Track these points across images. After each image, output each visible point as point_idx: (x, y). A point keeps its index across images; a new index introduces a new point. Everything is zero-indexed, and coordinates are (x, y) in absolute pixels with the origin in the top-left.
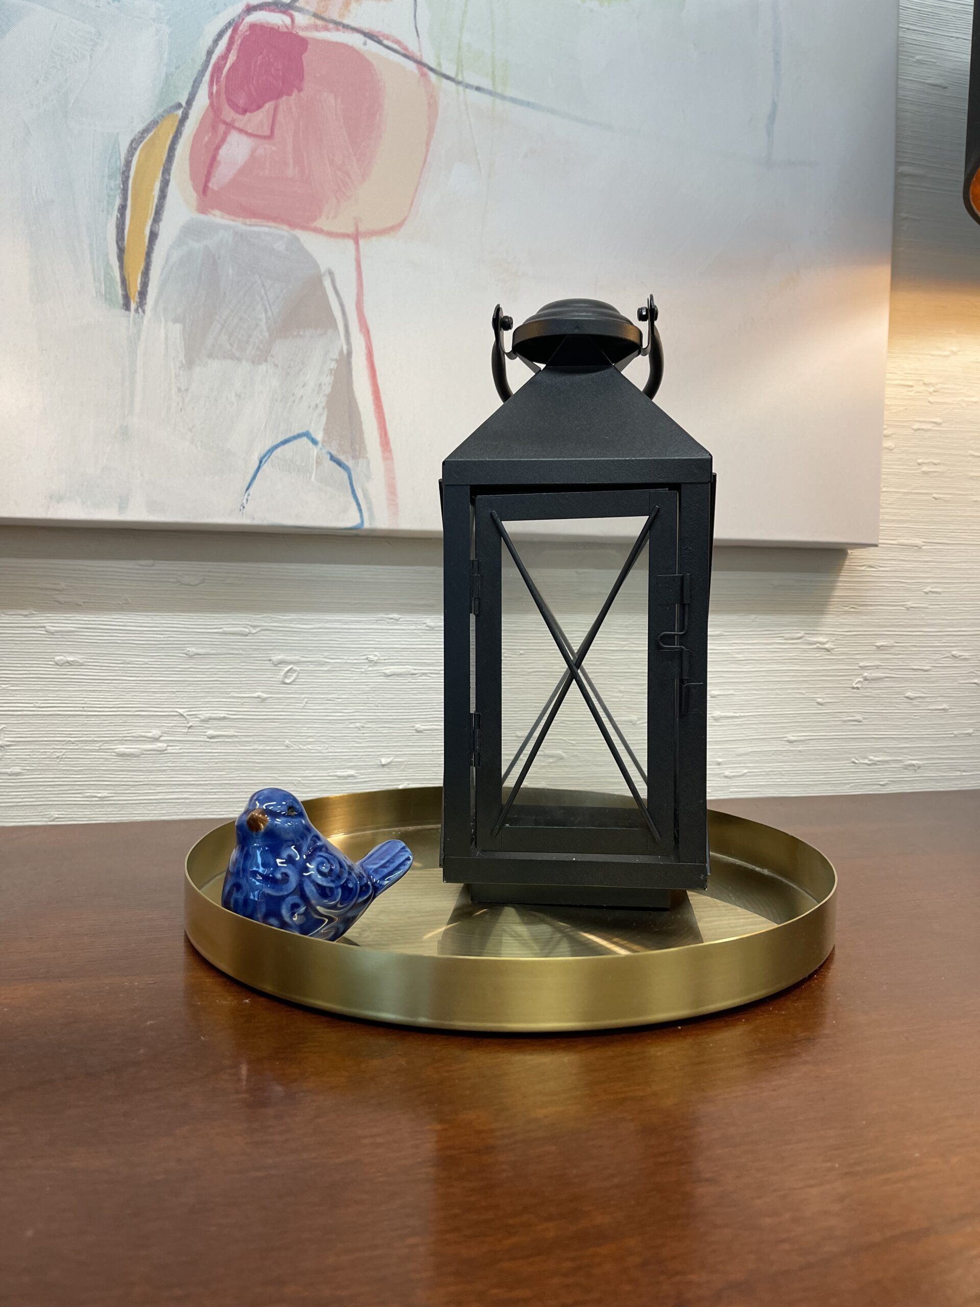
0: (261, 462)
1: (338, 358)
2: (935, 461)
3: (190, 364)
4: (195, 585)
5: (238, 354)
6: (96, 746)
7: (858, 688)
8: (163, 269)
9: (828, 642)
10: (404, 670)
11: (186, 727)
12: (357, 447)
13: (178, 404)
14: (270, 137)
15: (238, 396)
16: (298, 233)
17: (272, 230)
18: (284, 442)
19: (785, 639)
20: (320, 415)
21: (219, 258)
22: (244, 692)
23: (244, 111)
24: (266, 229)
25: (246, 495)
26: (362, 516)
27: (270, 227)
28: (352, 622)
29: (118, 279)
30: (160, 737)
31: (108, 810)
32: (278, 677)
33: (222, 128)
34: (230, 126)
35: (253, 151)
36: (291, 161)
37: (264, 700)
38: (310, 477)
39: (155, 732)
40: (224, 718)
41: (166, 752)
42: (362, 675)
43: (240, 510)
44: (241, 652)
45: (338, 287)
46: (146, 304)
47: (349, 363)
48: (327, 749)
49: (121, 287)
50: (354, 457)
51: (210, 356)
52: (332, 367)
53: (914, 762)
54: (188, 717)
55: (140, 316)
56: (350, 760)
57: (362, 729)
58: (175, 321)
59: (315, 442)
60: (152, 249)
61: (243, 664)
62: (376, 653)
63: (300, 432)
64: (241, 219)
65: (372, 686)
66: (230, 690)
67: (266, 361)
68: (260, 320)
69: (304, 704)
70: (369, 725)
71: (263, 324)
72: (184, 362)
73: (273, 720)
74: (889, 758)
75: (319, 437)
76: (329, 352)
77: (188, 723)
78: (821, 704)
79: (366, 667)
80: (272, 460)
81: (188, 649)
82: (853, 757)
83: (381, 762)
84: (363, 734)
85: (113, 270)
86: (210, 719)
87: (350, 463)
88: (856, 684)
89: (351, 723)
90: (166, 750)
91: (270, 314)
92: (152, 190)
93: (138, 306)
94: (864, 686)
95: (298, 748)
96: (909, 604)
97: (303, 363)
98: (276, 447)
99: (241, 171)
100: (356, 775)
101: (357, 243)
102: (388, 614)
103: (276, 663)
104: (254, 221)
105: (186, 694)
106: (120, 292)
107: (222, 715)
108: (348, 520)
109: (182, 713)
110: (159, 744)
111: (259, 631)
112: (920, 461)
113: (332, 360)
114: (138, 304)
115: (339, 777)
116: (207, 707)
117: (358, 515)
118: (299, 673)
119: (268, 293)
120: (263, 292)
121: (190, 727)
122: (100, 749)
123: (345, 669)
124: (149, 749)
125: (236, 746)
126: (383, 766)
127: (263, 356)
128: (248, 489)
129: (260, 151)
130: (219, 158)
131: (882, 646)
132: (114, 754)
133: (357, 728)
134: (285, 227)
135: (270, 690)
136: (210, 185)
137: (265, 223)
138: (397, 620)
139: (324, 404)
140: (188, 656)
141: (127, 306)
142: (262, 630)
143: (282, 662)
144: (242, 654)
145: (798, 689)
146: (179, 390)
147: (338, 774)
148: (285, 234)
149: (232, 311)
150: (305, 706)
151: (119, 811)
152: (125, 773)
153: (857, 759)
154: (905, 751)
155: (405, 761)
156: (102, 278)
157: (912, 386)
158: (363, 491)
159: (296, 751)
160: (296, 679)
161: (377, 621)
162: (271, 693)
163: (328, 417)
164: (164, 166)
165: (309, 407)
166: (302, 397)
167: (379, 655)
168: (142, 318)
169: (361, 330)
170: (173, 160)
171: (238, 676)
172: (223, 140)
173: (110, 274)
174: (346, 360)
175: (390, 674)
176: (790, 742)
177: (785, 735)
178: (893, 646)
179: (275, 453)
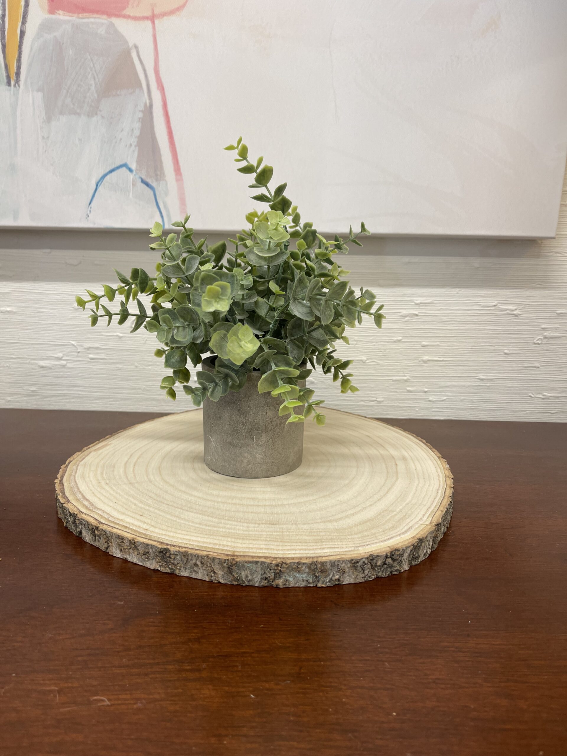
0: (97, 185)
1: (143, 109)
4: (77, 265)
5: (78, 111)
7: (538, 344)
9: (516, 309)
11: (76, 352)
12: (159, 173)
17: (97, 20)
18: (111, 171)
19: (482, 307)
20: (134, 151)
22: (109, 332)
24: (92, 20)
25: (89, 208)
26: (163, 220)
27: (95, 18)
29: (3, 66)
30: (63, 357)
31: (37, 398)
37: (120, 338)
38: (129, 195)
39: (60, 355)
40: (98, 348)
41: (65, 366)
43: (86, 218)
45: (142, 57)
46: (20, 80)
47: (151, 113)
49: (5, 70)
50: (157, 180)
51: (61, 113)
52: (140, 117)
54: (77, 346)
58: (39, 90)
59: (131, 170)
60: (22, 42)
63: (121, 163)
64: (76, 15)
66: (100, 331)
67: (96, 114)
71: (93, 88)
72: (45, 118)
73: (127, 350)
75: (134, 166)
76: (138, 105)
77: (77, 350)
78: (508, 354)
80: (104, 184)
82: (530, 393)
86: (89, 348)
87: (154, 184)
91: (97, 80)
92: (20, 2)
93: (15, 83)
94: (544, 342)
97: (121, 114)
98: (106, 174)
101: (153, 23)
104: (85, 15)
105: (75, 333)
106: (5, 74)
107: (97, 346)
109: (73, 344)
110: (62, 362)
113: (140, 111)
114: (16, 81)
116: (88, 341)
117: (161, 219)
119: (95, 65)
120: (92, 65)
121: (79, 352)
122: (29, 363)
124: (56, 364)
125: (106, 365)
127: (94, 111)
128: (90, 204)
132: (37, 366)
134: (105, 17)
137: (92, 16)
139: (135, 143)
141: (9, 84)
145: (490, 342)
146: (43, 138)
148: (105, 21)
149: (73, 80)
150: (146, 342)
151: (43, 399)
152: (44, 377)
153: (533, 394)
158: (164, 203)
159: (142, 370)
162: (125, 333)
163: (138, 152)
165: (126, 146)
166: (121, 139)
168: (18, 90)
169: (158, 88)
174: (149, 110)
176: (481, 380)
177: (478, 375)
179: (106, 179)
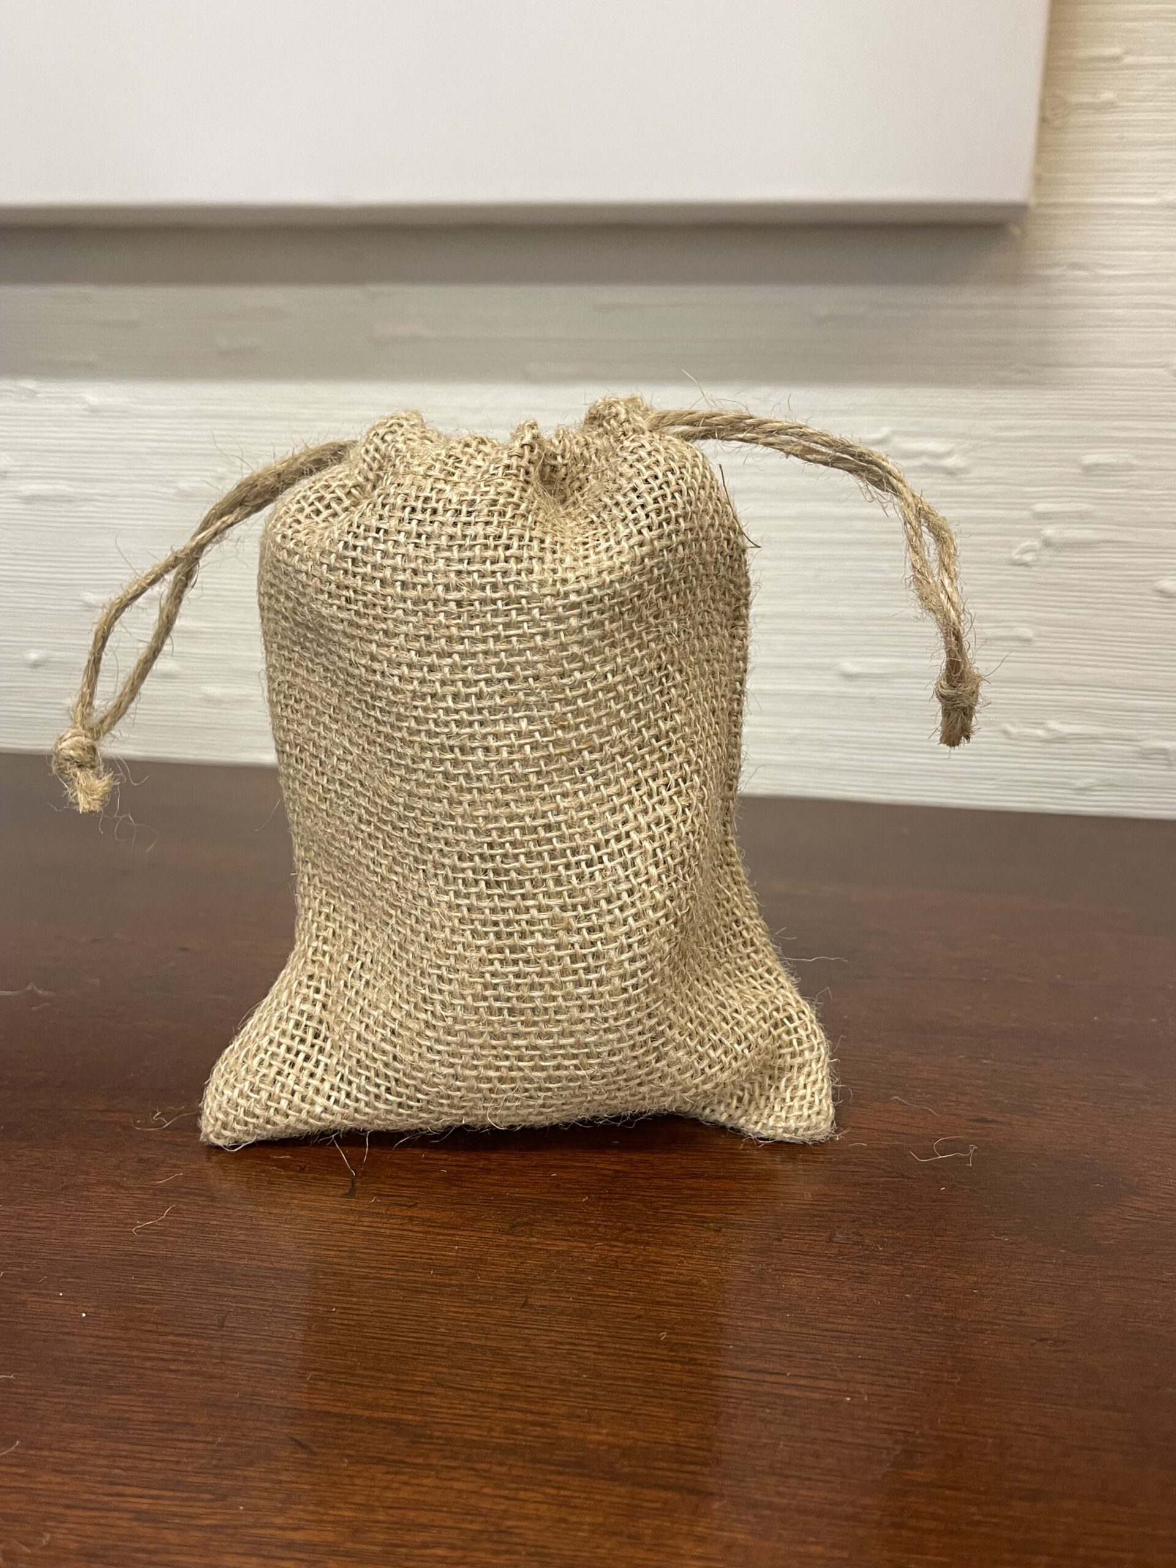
7: (1025, 564)
74: (1097, 730)
82: (1004, 720)
88: (1023, 554)
94: (1042, 560)
131: (1097, 465)
154: (1149, 716)
176: (849, 677)
177: (837, 660)
178: (1130, 468)
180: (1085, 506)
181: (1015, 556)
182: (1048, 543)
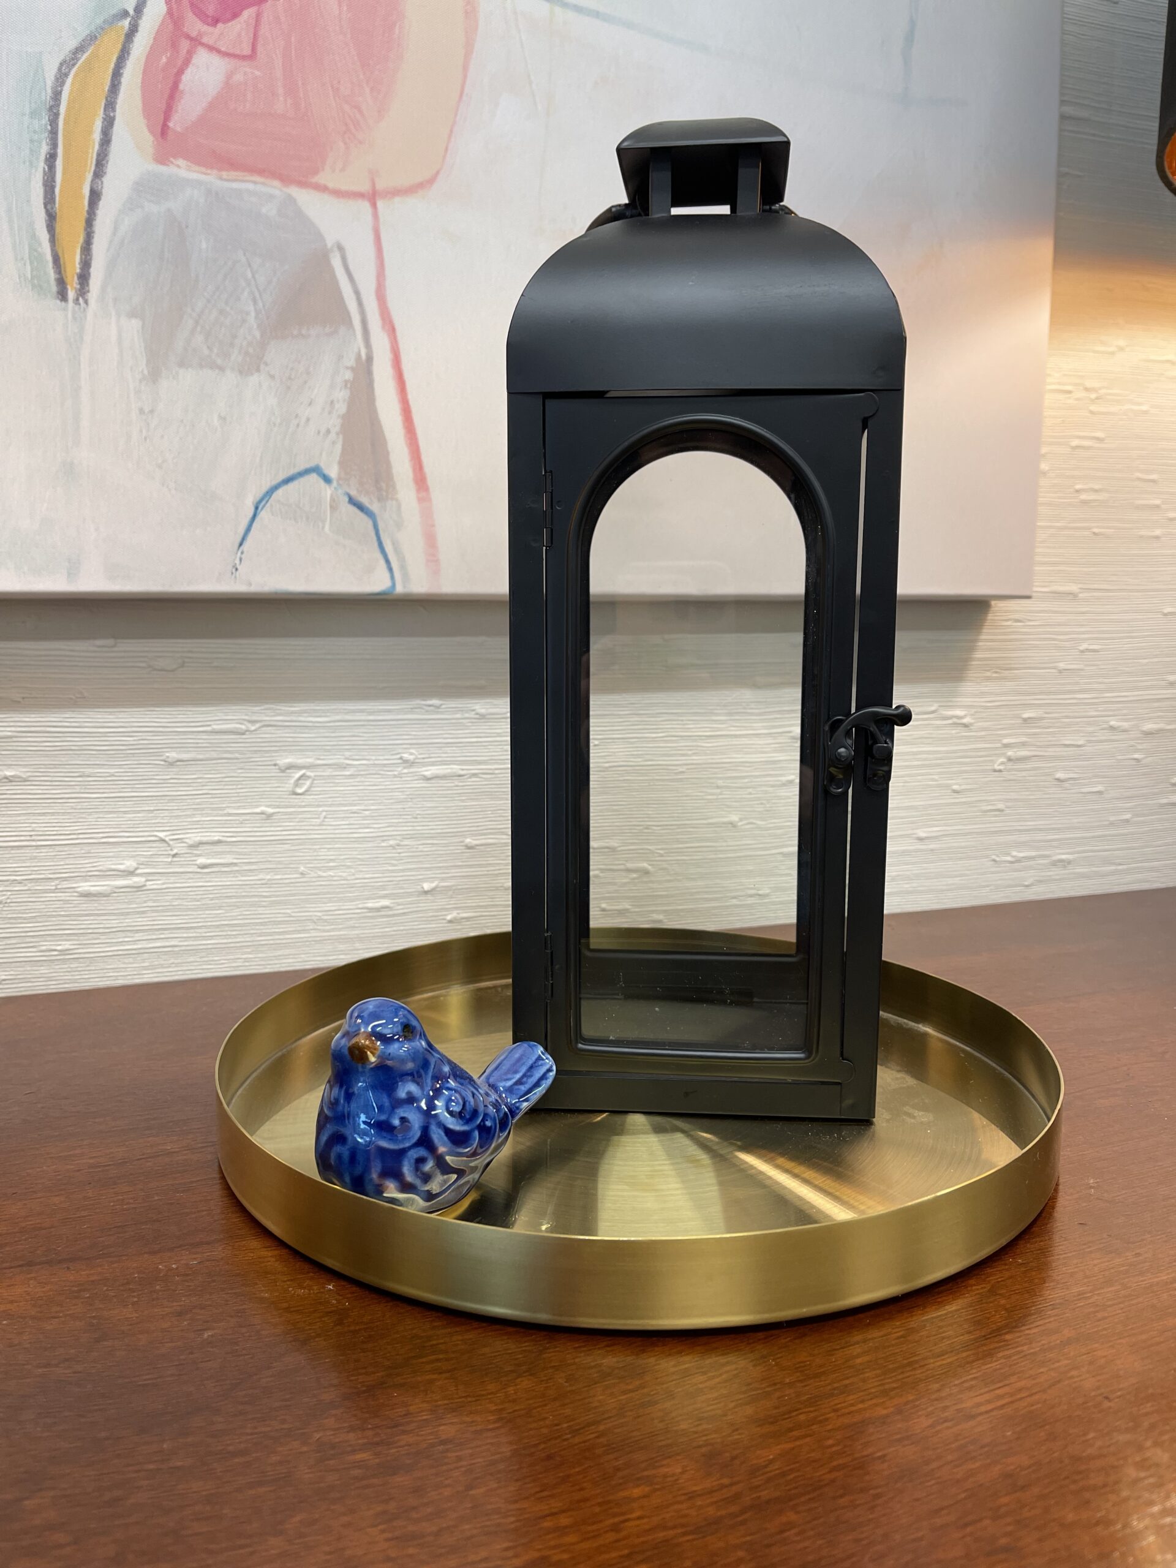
0: (257, 508)
1: (354, 365)
2: (1097, 487)
3: (154, 375)
4: (173, 671)
5: (219, 361)
6: (51, 885)
7: (1000, 771)
8: (111, 242)
9: (965, 716)
10: (449, 771)
11: (169, 855)
12: (384, 485)
13: (141, 431)
14: (252, 56)
15: (223, 419)
16: (295, 191)
17: (259, 188)
18: (288, 481)
20: (334, 443)
21: (187, 227)
22: (244, 807)
23: (215, 21)
24: (251, 186)
25: (239, 554)
26: (392, 577)
27: (255, 183)
28: (380, 711)
29: (49, 258)
30: (137, 869)
31: (72, 966)
32: (287, 785)
33: (185, 45)
34: (196, 42)
35: (229, 76)
36: (281, 91)
37: (269, 816)
38: (323, 528)
39: (130, 864)
40: (219, 842)
41: (145, 888)
42: (395, 779)
43: (232, 573)
44: (237, 755)
45: (351, 267)
46: (88, 291)
47: (369, 373)
48: (354, 875)
49: (53, 268)
50: (380, 499)
51: (182, 364)
52: (347, 378)
53: (1064, 857)
54: (171, 843)
55: (82, 309)
56: (383, 888)
57: (397, 847)
58: (132, 315)
59: (327, 480)
60: (94, 214)
61: (240, 771)
62: (413, 751)
63: (308, 466)
64: (215, 172)
65: (408, 793)
66: (224, 806)
67: (258, 370)
68: (248, 313)
69: (321, 819)
70: (406, 842)
71: (252, 319)
72: (146, 372)
73: (282, 842)
74: (1033, 854)
75: (333, 472)
76: (343, 356)
77: (171, 850)
78: (958, 792)
79: (400, 769)
80: (272, 505)
81: (167, 754)
82: (993, 855)
83: (423, 888)
84: (399, 853)
85: (40, 244)
86: (201, 843)
87: (375, 507)
88: (999, 765)
89: (383, 841)
90: (145, 885)
91: (261, 304)
92: (91, 132)
93: (78, 295)
94: (1008, 768)
95: (316, 875)
96: (1062, 665)
97: (308, 373)
98: (275, 488)
99: (212, 106)
100: (392, 905)
101: (374, 205)
102: (426, 700)
103: (283, 768)
104: (233, 174)
105: (166, 813)
106: (52, 275)
107: (216, 838)
108: (376, 583)
109: (163, 837)
110: (136, 879)
111: (260, 728)
112: (1078, 487)
113: (347, 368)
114: (79, 292)
115: (371, 909)
116: (196, 829)
117: (387, 575)
118: (314, 780)
119: (257, 276)
120: (250, 275)
121: (174, 856)
122: (56, 889)
123: (374, 772)
124: (121, 886)
125: (237, 877)
126: (426, 892)
127: (252, 364)
128: (241, 544)
129: (238, 77)
130: (181, 87)
131: (1029, 718)
132: (76, 894)
133: (391, 846)
134: (276, 183)
135: (277, 804)
136: (171, 124)
137: (249, 178)
138: (438, 707)
139: (337, 429)
140: (167, 763)
141: (62, 295)
142: (265, 726)
143: (291, 767)
144: (237, 759)
145: (931, 774)
146: (141, 411)
147: (370, 905)
148: (277, 192)
149: (209, 301)
150: (323, 821)
151: (88, 966)
152: (92, 918)
153: (998, 856)
154: (1055, 844)
155: (453, 886)
156: (26, 256)
157: (1070, 392)
158: (393, 544)
159: (314, 880)
160: (310, 787)
161: (412, 709)
162: (278, 807)
163: (343, 446)
164: (107, 100)
165: (319, 432)
166: (308, 420)
167: (416, 753)
168: (84, 310)
169: (383, 327)
170: (119, 90)
171: (234, 787)
172: (187, 62)
173: (36, 250)
174: (365, 367)
175: (429, 777)
176: (921, 839)
177: (915, 831)
178: (1043, 718)
179: (274, 496)
180: (1024, 739)
181: (997, 767)
182: (1010, 759)
